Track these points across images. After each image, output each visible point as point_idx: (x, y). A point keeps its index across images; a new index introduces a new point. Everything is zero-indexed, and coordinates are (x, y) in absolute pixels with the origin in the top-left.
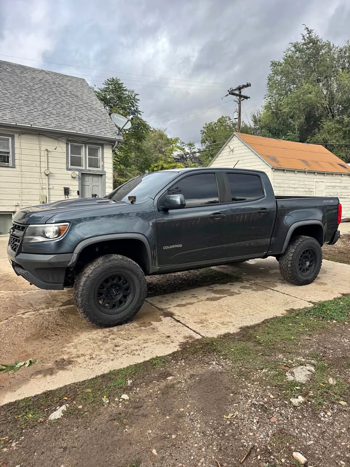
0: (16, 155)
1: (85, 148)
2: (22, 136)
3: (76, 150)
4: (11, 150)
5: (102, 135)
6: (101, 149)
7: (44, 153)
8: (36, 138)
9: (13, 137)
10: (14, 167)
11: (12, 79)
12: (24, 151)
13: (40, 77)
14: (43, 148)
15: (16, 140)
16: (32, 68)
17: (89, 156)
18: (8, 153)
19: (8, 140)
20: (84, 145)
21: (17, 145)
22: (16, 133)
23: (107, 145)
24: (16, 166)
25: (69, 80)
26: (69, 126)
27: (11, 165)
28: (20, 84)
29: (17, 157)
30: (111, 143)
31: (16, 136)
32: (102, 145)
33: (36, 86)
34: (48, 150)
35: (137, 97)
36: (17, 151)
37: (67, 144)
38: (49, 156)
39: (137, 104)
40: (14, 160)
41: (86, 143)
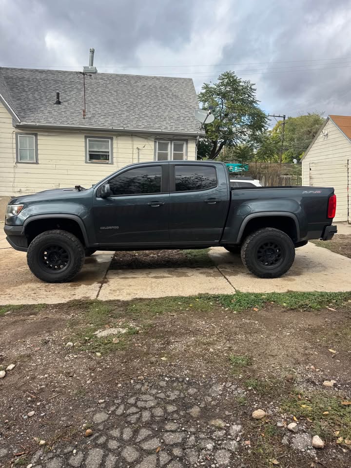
0: (114, 154)
1: (171, 144)
2: (119, 138)
3: (163, 147)
4: (110, 150)
5: (186, 132)
6: (185, 144)
7: (136, 151)
8: (129, 138)
9: (112, 139)
10: (112, 163)
11: (125, 90)
12: (120, 151)
13: (150, 84)
14: (135, 147)
15: (115, 141)
16: (146, 76)
17: (174, 151)
18: (108, 152)
19: (108, 142)
20: (170, 142)
21: (115, 146)
22: (115, 135)
23: (191, 139)
24: (114, 163)
25: (176, 82)
26: (157, 126)
27: (110, 162)
28: (131, 92)
29: (115, 155)
30: (194, 137)
31: (114, 138)
32: (187, 141)
33: (144, 93)
34: (139, 148)
35: (253, 87)
36: (114, 150)
37: (155, 142)
38: (140, 153)
39: (253, 94)
40: (112, 158)
41: (171, 140)
